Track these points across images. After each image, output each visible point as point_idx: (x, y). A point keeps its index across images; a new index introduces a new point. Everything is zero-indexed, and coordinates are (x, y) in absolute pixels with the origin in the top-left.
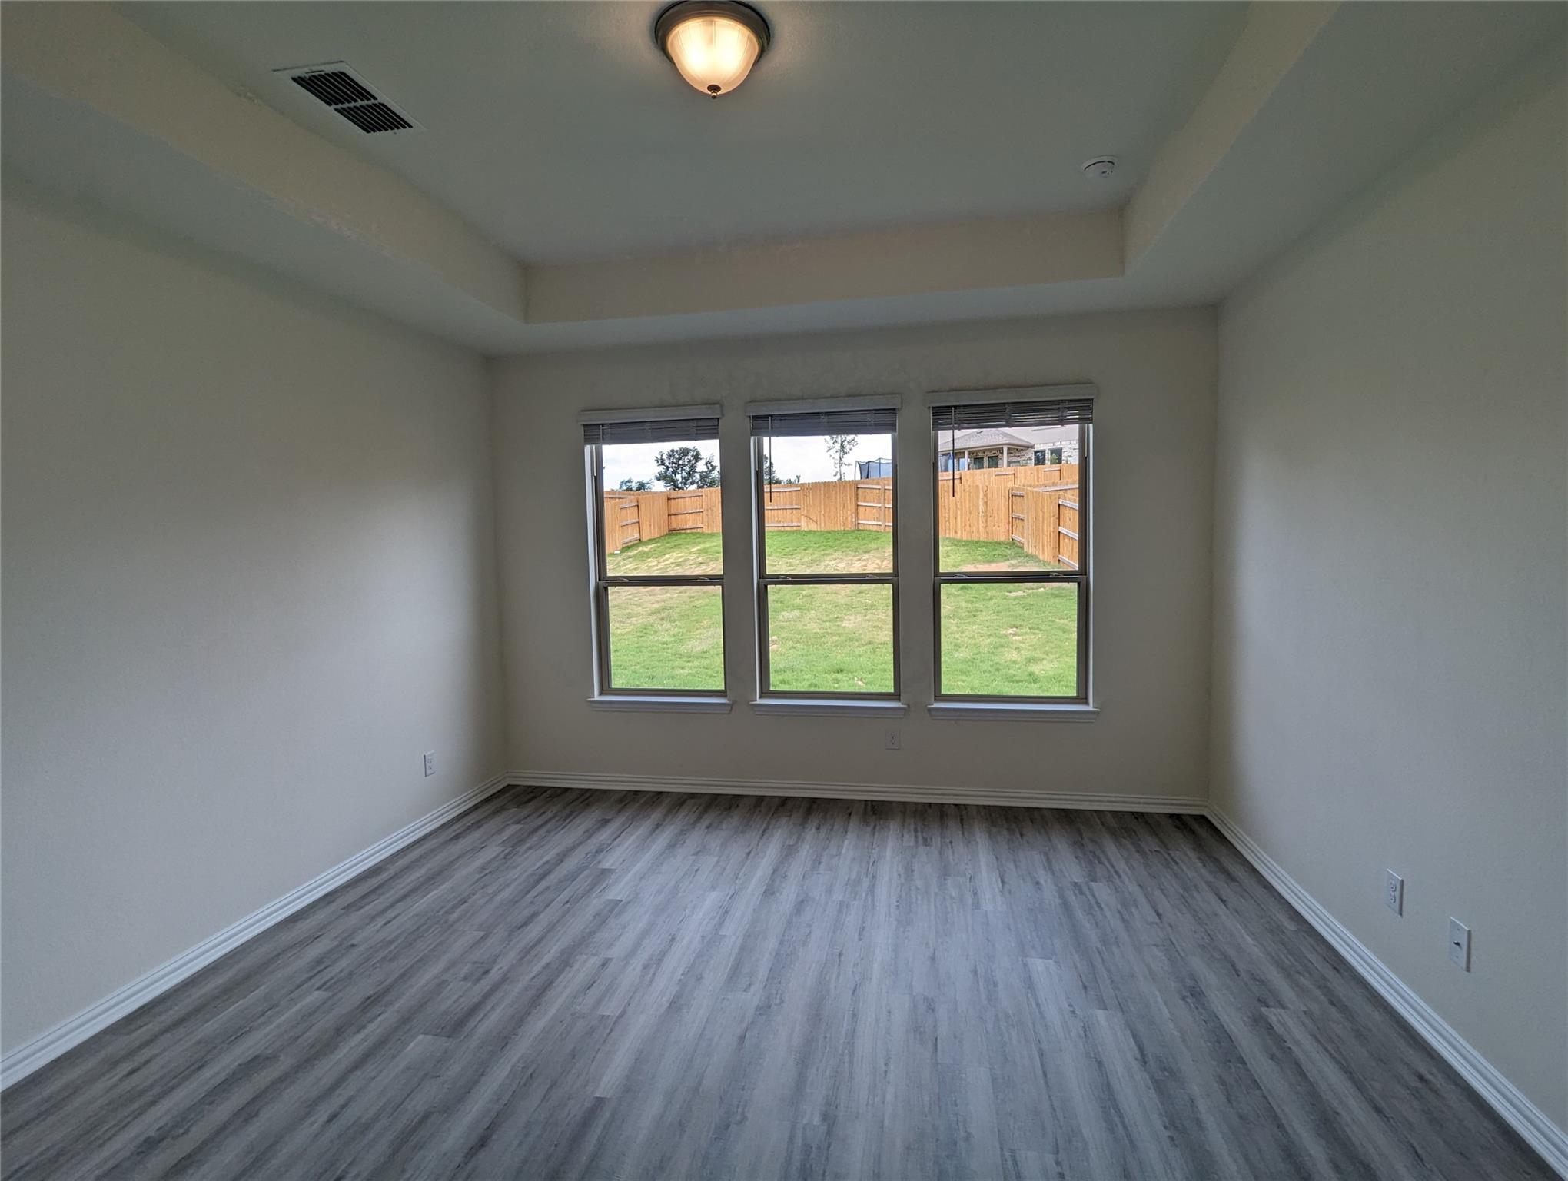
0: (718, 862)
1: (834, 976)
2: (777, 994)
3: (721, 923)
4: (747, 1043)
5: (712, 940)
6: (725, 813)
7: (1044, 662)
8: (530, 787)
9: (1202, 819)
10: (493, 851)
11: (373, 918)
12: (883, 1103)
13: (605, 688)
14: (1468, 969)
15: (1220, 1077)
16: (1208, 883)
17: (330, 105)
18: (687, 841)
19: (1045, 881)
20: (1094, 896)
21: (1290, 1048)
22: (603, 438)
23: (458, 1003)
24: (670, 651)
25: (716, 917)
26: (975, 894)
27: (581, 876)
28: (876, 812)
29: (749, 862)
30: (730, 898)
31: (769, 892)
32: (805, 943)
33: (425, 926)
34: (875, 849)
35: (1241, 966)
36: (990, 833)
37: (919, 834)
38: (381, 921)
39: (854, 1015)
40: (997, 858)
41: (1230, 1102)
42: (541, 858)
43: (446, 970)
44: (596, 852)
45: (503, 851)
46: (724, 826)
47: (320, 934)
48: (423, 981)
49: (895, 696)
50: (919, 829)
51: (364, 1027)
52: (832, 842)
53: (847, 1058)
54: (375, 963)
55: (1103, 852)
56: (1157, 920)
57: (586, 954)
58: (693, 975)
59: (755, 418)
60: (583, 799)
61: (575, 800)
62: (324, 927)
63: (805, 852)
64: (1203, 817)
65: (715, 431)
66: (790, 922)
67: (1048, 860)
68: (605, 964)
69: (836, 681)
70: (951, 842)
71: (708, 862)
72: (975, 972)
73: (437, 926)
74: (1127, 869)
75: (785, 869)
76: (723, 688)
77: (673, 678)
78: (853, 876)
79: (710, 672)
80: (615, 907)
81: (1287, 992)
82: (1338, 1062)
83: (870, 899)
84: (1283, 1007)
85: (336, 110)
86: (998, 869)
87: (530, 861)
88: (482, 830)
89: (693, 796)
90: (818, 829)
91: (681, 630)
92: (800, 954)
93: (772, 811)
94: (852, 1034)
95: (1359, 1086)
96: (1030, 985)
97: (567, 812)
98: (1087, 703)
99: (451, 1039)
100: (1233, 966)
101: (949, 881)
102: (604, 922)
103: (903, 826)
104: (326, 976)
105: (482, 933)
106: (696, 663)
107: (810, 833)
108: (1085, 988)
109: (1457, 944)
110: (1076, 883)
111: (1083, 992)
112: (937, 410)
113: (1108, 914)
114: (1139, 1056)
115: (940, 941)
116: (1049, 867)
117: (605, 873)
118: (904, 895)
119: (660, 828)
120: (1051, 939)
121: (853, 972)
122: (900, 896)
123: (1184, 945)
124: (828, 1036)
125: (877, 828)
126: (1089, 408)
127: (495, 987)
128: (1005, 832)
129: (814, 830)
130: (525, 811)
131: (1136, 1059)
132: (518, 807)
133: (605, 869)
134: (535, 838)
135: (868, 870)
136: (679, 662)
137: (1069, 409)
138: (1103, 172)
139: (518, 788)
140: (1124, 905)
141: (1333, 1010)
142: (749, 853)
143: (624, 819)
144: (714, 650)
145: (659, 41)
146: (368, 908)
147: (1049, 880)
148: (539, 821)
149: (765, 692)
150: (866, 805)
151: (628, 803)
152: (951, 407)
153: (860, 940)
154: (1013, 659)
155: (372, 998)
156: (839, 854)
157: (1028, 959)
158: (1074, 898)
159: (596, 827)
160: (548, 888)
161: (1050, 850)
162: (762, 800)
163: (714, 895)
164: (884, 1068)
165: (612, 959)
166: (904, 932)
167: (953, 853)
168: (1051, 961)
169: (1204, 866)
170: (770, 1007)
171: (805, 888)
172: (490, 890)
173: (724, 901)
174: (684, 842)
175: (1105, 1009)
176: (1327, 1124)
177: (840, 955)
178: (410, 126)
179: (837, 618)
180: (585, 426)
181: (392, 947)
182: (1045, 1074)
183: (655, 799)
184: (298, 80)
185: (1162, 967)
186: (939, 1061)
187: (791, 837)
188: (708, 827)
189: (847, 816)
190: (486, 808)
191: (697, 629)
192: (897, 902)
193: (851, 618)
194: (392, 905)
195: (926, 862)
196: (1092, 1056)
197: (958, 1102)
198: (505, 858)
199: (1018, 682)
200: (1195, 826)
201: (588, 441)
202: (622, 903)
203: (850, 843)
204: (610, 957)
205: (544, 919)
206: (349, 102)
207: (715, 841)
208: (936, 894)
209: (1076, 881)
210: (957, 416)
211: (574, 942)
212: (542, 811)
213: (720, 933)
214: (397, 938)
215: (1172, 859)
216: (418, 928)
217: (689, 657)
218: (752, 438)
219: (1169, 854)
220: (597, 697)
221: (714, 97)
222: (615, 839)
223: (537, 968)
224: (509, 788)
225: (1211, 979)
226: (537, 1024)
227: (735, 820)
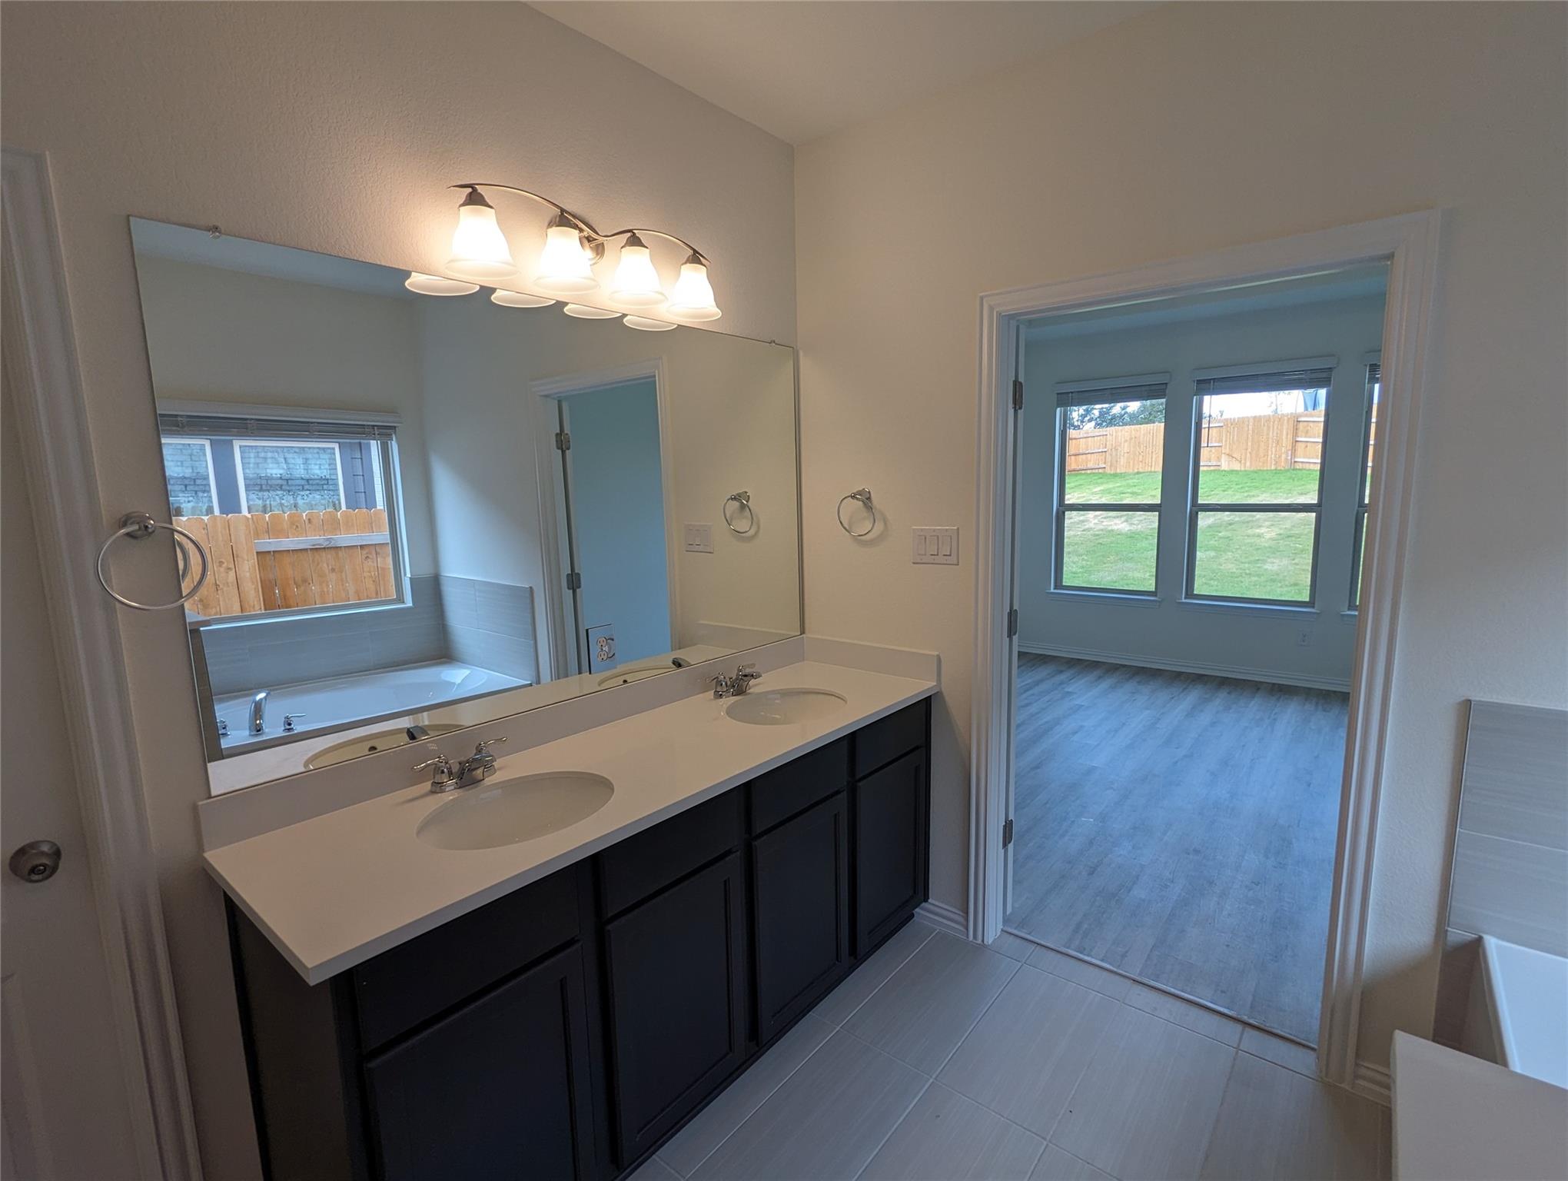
0: (1149, 698)
3: (1156, 723)
5: (1150, 728)
6: (1151, 677)
13: (1059, 584)
18: (1123, 686)
22: (1072, 402)
25: (1152, 720)
27: (1055, 692)
28: (1281, 691)
29: (1173, 701)
30: (1161, 714)
32: (1217, 738)
34: (1278, 708)
37: (1320, 705)
44: (1060, 684)
46: (1151, 683)
49: (1311, 603)
52: (1241, 701)
57: (1070, 722)
59: (1199, 382)
63: (1218, 702)
65: (1163, 393)
66: (1206, 729)
68: (1082, 727)
71: (1142, 698)
75: (1201, 708)
76: (1152, 588)
78: (1257, 717)
80: (1080, 707)
83: (1270, 728)
89: (1124, 666)
90: (1229, 693)
93: (1190, 680)
102: (1074, 712)
103: (1306, 700)
107: (1222, 694)
112: (1373, 367)
119: (1102, 679)
125: (1282, 698)
129: (1225, 693)
133: (1070, 692)
135: (1270, 716)
142: (1172, 698)
143: (1073, 671)
149: (1190, 593)
150: (1274, 685)
151: (1075, 664)
153: (1260, 743)
156: (1246, 706)
159: (1054, 673)
162: (1181, 674)
163: (1148, 711)
165: (1085, 726)
166: (1295, 745)
171: (1217, 717)
173: (1156, 715)
177: (1244, 746)
179: (1258, 560)
180: (1058, 394)
183: (1095, 664)
187: (1206, 695)
188: (1138, 683)
189: (1256, 689)
191: (1105, 563)
192: (1293, 732)
193: (1277, 561)
195: (1322, 719)
202: (1085, 706)
203: (1256, 703)
207: (1146, 689)
208: (1327, 733)
211: (1056, 718)
213: (1156, 727)
218: (1195, 397)
220: (1052, 590)
222: (1071, 680)
223: (1040, 722)
227: (1161, 680)
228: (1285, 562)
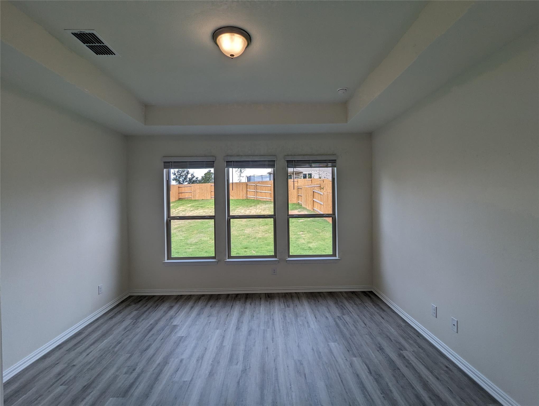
0: (217, 319)
1: (267, 356)
2: (247, 365)
3: (223, 341)
4: (241, 384)
5: (221, 347)
6: (216, 301)
7: (313, 243)
8: (139, 296)
9: (371, 292)
10: (128, 322)
11: (81, 353)
12: (292, 399)
13: (169, 257)
14: (457, 332)
15: (393, 375)
16: (377, 313)
17: (84, 43)
18: (204, 312)
19: (329, 316)
20: (345, 320)
21: (411, 363)
22: (171, 167)
23: (124, 384)
24: (183, 243)
25: (220, 339)
26: (308, 323)
27: (166, 329)
28: (269, 297)
29: (228, 318)
30: (224, 332)
31: (238, 328)
32: (254, 345)
33: (105, 355)
34: (272, 310)
35: (392, 338)
36: (308, 301)
37: (285, 303)
38: (85, 354)
39: (276, 369)
40: (312, 310)
41: (398, 382)
42: (149, 323)
43: (117, 371)
44: (170, 319)
45: (132, 321)
46: (217, 305)
47: (57, 362)
48: (108, 376)
49: (275, 256)
50: (285, 302)
51: (84, 398)
52: (256, 309)
53: (277, 385)
54: (85, 372)
55: (345, 305)
56: (366, 326)
57: (174, 358)
58: (216, 361)
59: (227, 162)
60: (162, 299)
61: (158, 300)
62: (60, 359)
63: (248, 313)
64: (372, 291)
65: (213, 166)
66: (247, 338)
67: (328, 309)
68: (181, 361)
69: (246, 252)
70: (296, 305)
71: (213, 320)
72: (313, 349)
73: (109, 354)
74: (353, 310)
75: (242, 320)
76: (214, 255)
77: (186, 252)
78: (266, 320)
79: (200, 250)
80: (181, 339)
81: (406, 345)
82: (424, 365)
83: (273, 327)
84: (407, 350)
85: (87, 46)
86: (313, 313)
87: (144, 324)
88: (122, 314)
89: (203, 295)
90: (251, 304)
91: (187, 235)
92: (253, 349)
93: (233, 299)
94: (277, 376)
95: (432, 372)
96: (331, 351)
97: (155, 305)
98: (336, 256)
99: (124, 398)
100: (390, 339)
101: (299, 319)
102: (178, 345)
103: (280, 301)
104: (64, 379)
105: (130, 355)
106: (194, 247)
107: (248, 306)
108: (348, 351)
109: (454, 325)
110: (338, 316)
111: (348, 352)
112: (288, 161)
113: (350, 326)
114: (369, 371)
115: (299, 340)
116: (329, 312)
117: (175, 326)
118: (284, 325)
119: (194, 308)
120: (335, 335)
121: (273, 354)
122: (283, 326)
123: (374, 333)
124: (269, 378)
125: (271, 302)
126: (335, 162)
127: (139, 375)
128: (313, 301)
129: (249, 305)
130: (139, 306)
131: (368, 373)
132: (135, 304)
133: (175, 325)
134: (144, 316)
135: (271, 317)
136: (187, 247)
137: (329, 163)
138: (344, 92)
139: (134, 297)
140: (354, 322)
141: (420, 349)
142: (228, 315)
143: (178, 306)
144: (200, 242)
145: (214, 38)
146: (78, 349)
147: (330, 316)
148: (145, 309)
149: (230, 257)
150: (266, 295)
151: (179, 299)
152: (293, 161)
153: (273, 342)
154: (303, 242)
155: (86, 386)
156: (260, 313)
157: (329, 343)
158: (339, 321)
159: (168, 310)
160: (153, 334)
161: (328, 306)
162: (229, 296)
163: (218, 331)
164: (290, 386)
165: (184, 359)
166: (287, 338)
167: (298, 309)
168: (336, 343)
169: (375, 307)
170: (246, 370)
171: (250, 326)
172: (130, 337)
173: (222, 333)
174: (203, 313)
175: (356, 357)
176: (426, 385)
177: (267, 348)
178: (115, 54)
179: (243, 229)
180: (164, 162)
181: (92, 364)
182: (342, 381)
183: (189, 297)
184: (75, 34)
185: (370, 341)
186: (308, 382)
187: (242, 308)
188: (211, 307)
189: (260, 299)
190: (122, 306)
191: (193, 234)
192: (283, 328)
193: (248, 229)
194: (88, 347)
195: (289, 313)
196: (355, 373)
197: (317, 395)
198: (133, 324)
199: (305, 250)
200: (370, 295)
201: (165, 168)
202: (184, 337)
203: (263, 308)
204: (183, 358)
205: (154, 347)
206: (93, 44)
207: (215, 311)
208: (295, 324)
209: (338, 315)
210: (295, 163)
211: (167, 354)
212: (145, 305)
213: (223, 345)
214: (93, 361)
215: (366, 306)
216: (102, 356)
217: (191, 245)
218: (226, 169)
219: (364, 304)
220: (166, 261)
221: (232, 58)
222: (176, 314)
223: (155, 366)
224: (130, 297)
225: (385, 344)
226: (159, 387)
227: (220, 303)
228: (250, 229)
